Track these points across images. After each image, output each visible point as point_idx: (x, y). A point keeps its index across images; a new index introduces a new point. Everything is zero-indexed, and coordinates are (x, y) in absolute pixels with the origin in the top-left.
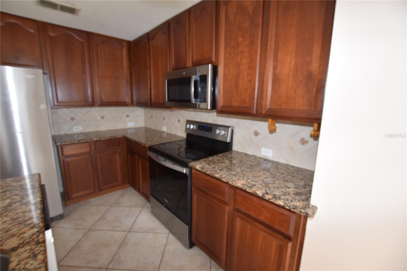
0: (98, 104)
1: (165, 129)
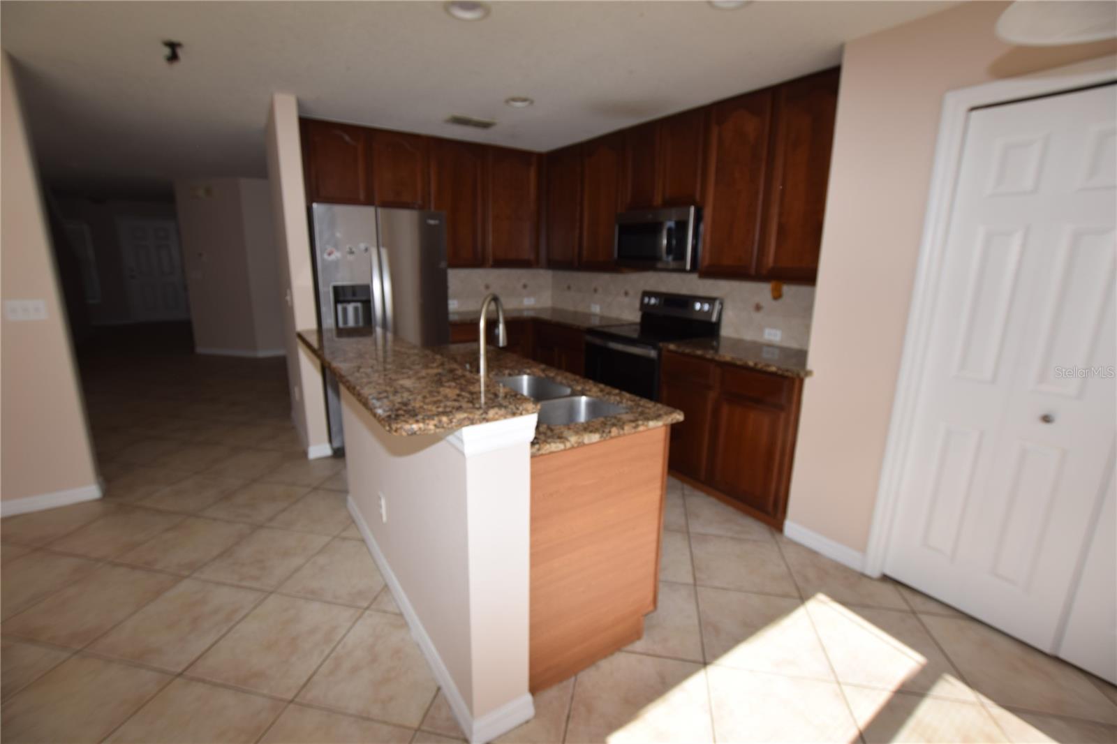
0: (491, 262)
1: (596, 309)
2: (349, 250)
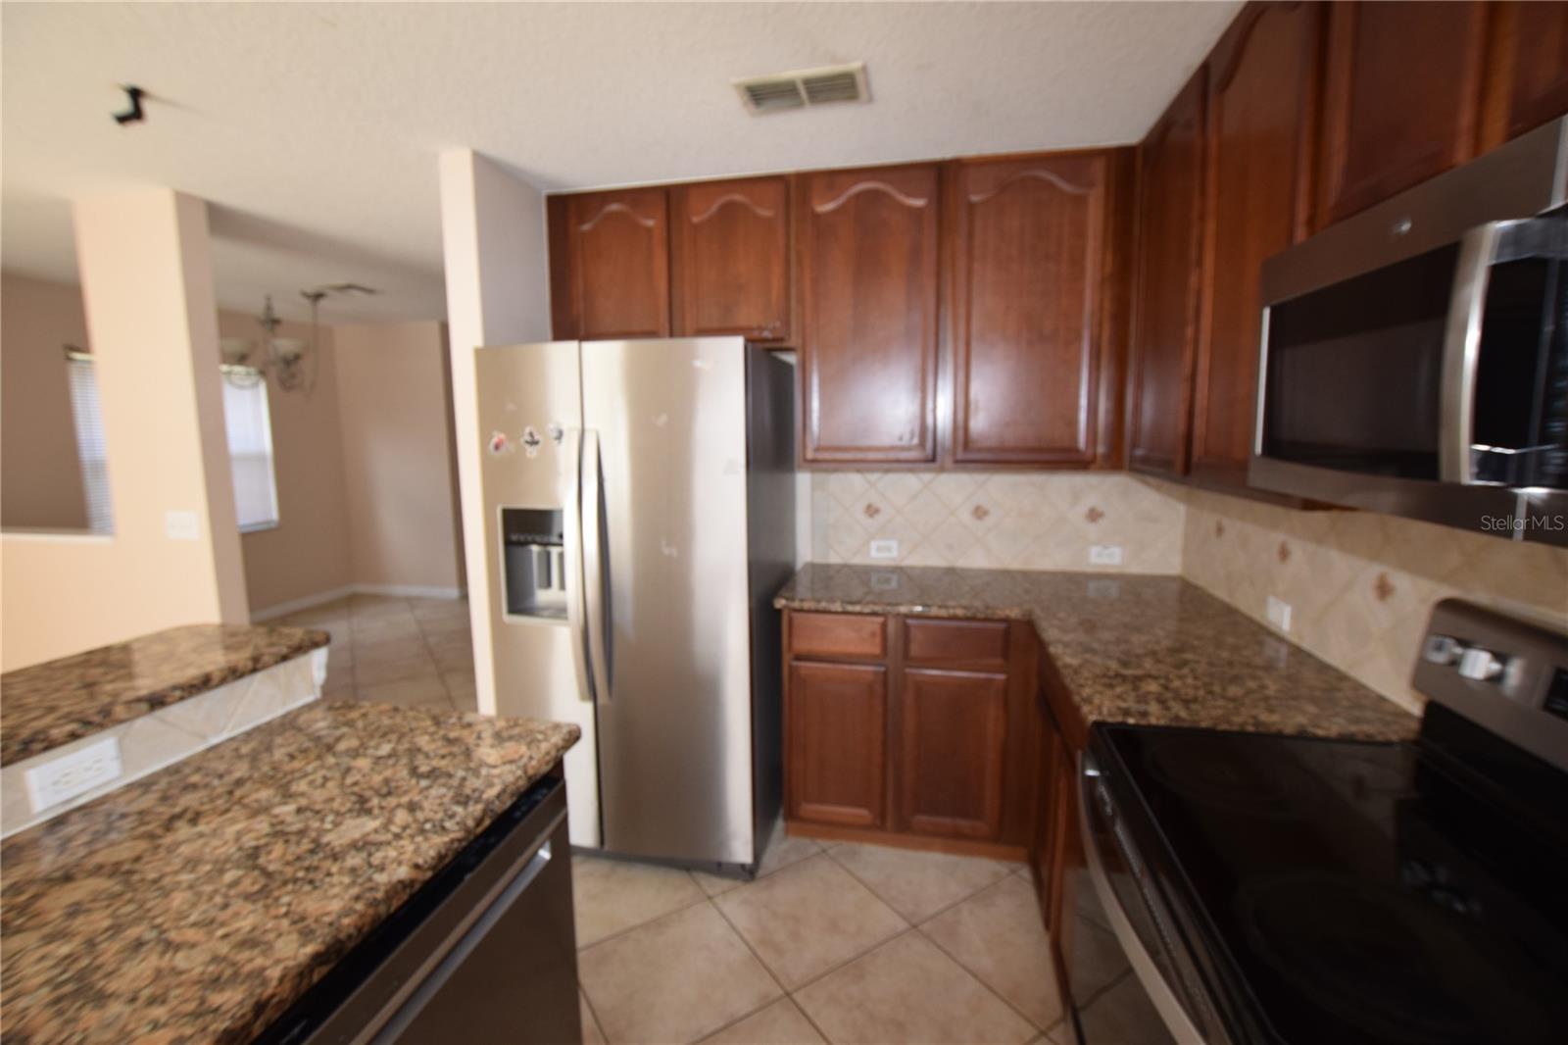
1: (1281, 617)
2: (528, 438)
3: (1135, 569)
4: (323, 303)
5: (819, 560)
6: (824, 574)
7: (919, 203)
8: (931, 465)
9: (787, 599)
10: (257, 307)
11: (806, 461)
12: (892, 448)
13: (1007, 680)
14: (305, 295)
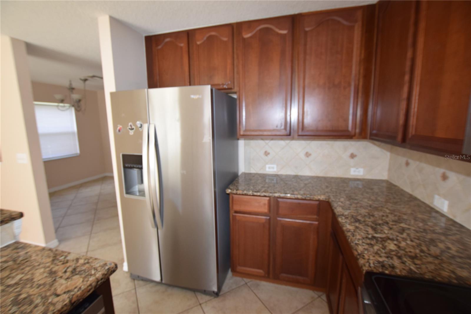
1: (442, 205)
2: (130, 127)
3: (369, 177)
4: (87, 82)
5: (247, 172)
6: (249, 177)
7: (284, 32)
8: (289, 137)
9: (231, 190)
10: (67, 84)
11: (241, 135)
12: (274, 130)
13: (319, 224)
14: (81, 79)
